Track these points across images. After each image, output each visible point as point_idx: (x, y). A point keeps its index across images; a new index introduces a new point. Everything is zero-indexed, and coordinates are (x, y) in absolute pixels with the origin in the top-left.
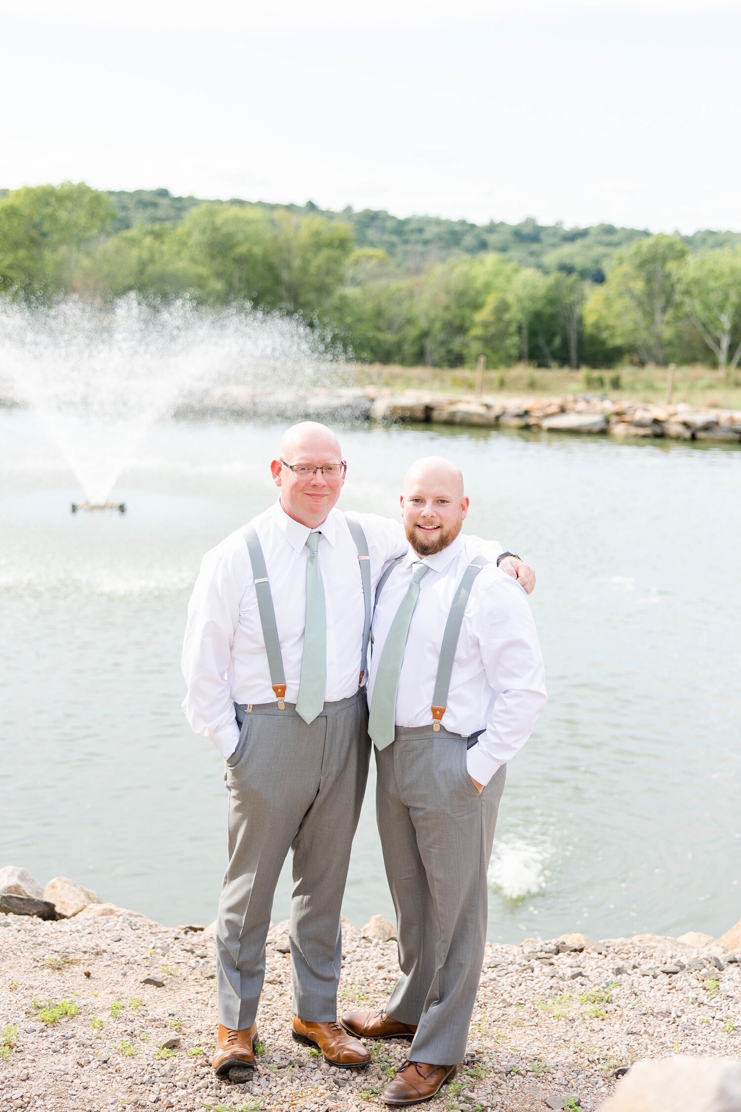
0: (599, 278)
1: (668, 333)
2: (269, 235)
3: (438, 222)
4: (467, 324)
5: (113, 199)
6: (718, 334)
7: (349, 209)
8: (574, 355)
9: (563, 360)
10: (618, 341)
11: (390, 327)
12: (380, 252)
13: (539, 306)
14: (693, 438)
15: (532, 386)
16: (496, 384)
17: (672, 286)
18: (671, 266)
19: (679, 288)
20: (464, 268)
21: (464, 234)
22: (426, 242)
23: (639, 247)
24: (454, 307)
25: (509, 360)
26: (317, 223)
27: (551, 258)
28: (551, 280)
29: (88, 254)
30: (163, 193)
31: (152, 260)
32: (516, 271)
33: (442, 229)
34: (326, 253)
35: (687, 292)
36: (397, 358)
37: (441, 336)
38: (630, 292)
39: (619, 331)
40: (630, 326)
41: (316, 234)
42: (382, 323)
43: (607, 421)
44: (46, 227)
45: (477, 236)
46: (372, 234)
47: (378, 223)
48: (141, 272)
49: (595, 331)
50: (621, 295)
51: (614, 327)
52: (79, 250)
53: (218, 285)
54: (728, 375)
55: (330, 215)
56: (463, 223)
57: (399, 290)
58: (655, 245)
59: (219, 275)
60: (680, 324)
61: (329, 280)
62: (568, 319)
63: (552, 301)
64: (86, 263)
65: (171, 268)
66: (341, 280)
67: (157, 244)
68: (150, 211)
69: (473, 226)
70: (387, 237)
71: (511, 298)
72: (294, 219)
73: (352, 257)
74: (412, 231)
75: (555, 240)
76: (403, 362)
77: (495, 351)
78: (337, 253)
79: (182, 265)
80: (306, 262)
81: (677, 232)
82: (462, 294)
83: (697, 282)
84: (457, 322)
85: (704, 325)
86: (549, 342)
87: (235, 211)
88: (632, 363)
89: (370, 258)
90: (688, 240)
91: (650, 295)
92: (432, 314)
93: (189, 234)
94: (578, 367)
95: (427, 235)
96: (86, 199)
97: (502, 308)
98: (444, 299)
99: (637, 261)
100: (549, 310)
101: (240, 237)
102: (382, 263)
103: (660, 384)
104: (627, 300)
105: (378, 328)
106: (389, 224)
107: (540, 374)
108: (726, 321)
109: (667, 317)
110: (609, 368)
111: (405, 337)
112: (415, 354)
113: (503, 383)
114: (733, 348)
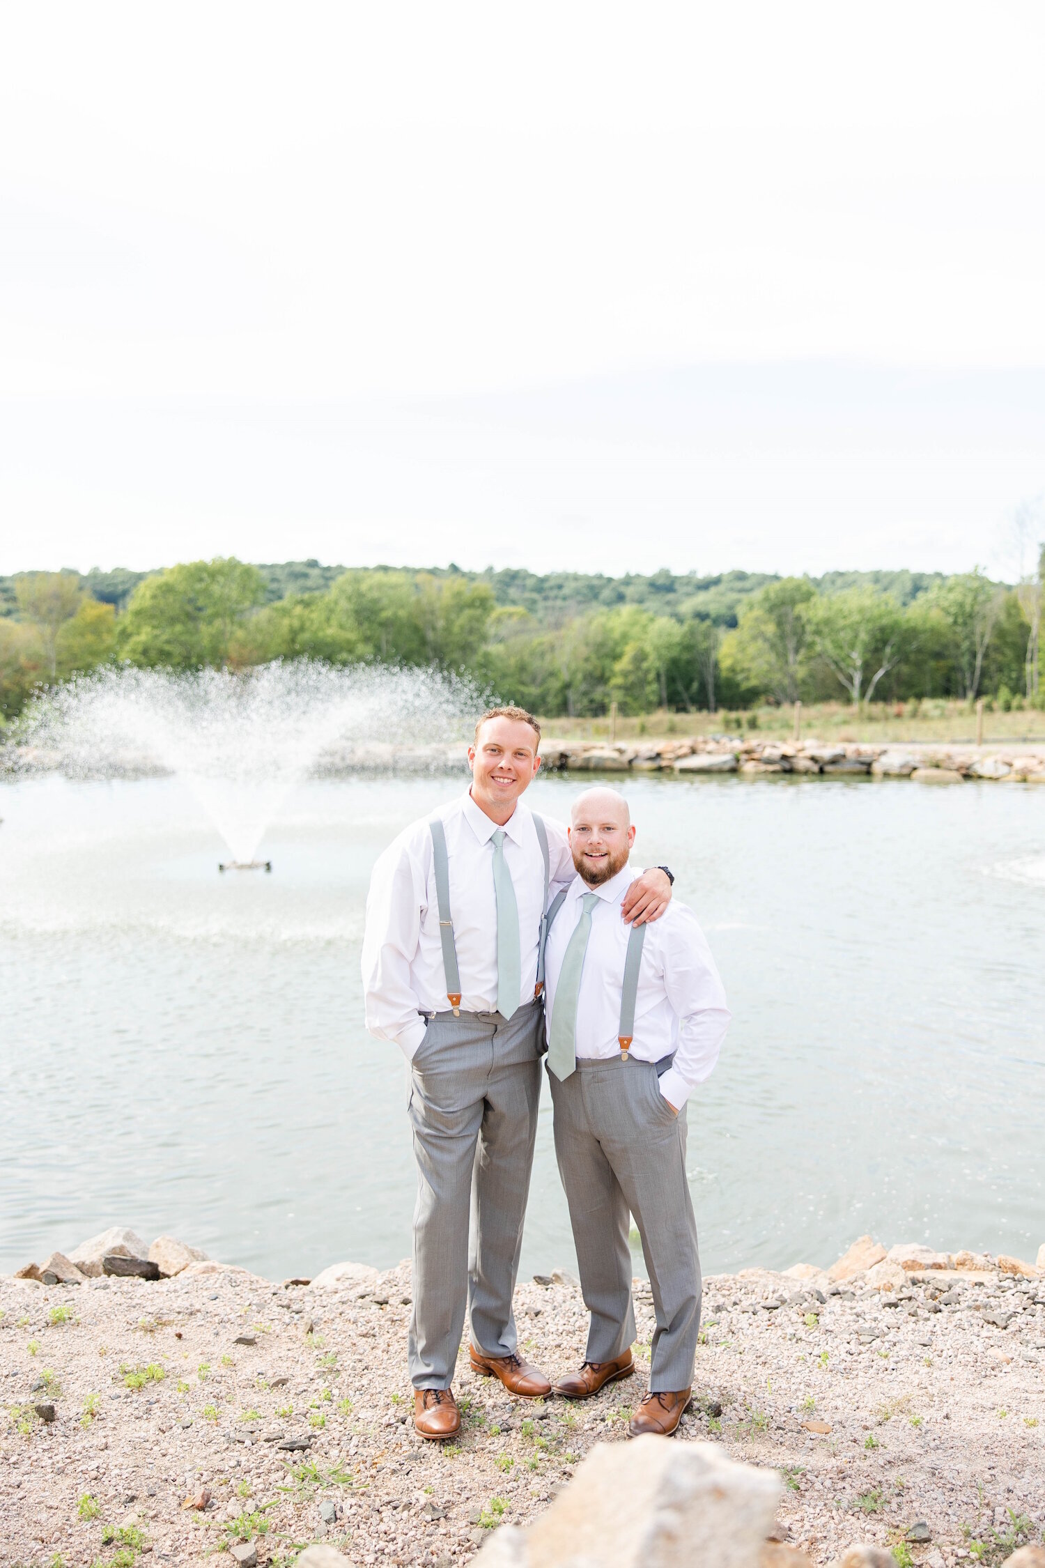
0: (733, 623)
1: (801, 672)
2: (413, 599)
3: (576, 578)
4: (607, 674)
5: (264, 573)
6: (851, 671)
7: (490, 569)
8: (712, 699)
9: (702, 703)
10: (754, 682)
11: (533, 680)
12: (520, 609)
13: (675, 653)
14: (821, 771)
15: (673, 730)
16: (638, 730)
17: (803, 626)
18: (800, 608)
19: (809, 628)
20: (602, 619)
21: (602, 587)
22: (565, 598)
23: (767, 593)
24: (593, 657)
25: (649, 707)
26: (458, 584)
27: (687, 607)
28: (685, 628)
29: (241, 625)
30: (313, 564)
31: (302, 629)
32: (652, 620)
33: (580, 584)
34: (468, 613)
35: (818, 632)
36: (541, 710)
37: (583, 687)
38: (762, 634)
39: (753, 674)
40: (765, 667)
41: (458, 594)
42: (525, 677)
43: (737, 760)
44: (200, 603)
45: (614, 589)
46: (513, 592)
47: (518, 582)
48: (293, 641)
49: (731, 675)
50: (754, 638)
51: (749, 670)
52: (232, 623)
53: (365, 650)
54: (861, 710)
55: (471, 577)
56: (600, 577)
57: (541, 644)
58: (783, 590)
59: (367, 639)
60: (812, 663)
61: (472, 638)
62: (705, 664)
63: (688, 648)
64: (240, 634)
65: (321, 634)
66: (484, 638)
67: (306, 612)
68: (301, 582)
69: (610, 580)
70: (527, 595)
71: (648, 648)
72: (436, 582)
73: (494, 615)
74: (551, 588)
75: (690, 589)
76: (548, 714)
77: (636, 699)
78: (478, 612)
79: (331, 632)
80: (450, 622)
81: (805, 575)
82: (601, 645)
83: (827, 622)
84: (598, 673)
85: (836, 663)
86: (688, 687)
87: (380, 577)
88: (768, 703)
89: (511, 615)
90: (818, 583)
91: (782, 637)
92: (573, 666)
93: (336, 603)
94: (716, 710)
95: (566, 591)
96: (237, 572)
97: (640, 657)
98: (584, 651)
99: (767, 605)
100: (686, 656)
101: (385, 602)
102: (523, 620)
103: (794, 722)
104: (760, 643)
105: (523, 683)
106: (530, 583)
107: (679, 718)
108: (857, 658)
109: (800, 657)
110: (745, 708)
111: (549, 690)
112: (558, 706)
113: (643, 730)
114: (865, 683)
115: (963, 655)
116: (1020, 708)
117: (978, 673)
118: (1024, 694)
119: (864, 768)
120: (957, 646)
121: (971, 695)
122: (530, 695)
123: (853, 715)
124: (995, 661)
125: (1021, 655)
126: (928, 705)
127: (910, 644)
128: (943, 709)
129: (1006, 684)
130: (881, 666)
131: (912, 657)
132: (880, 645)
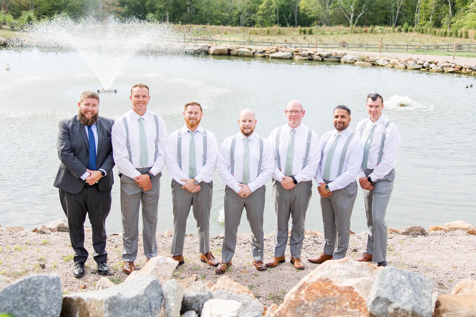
1: (331, 13)
4: (256, 9)
6: (350, 13)
8: (296, 22)
9: (293, 24)
10: (312, 16)
11: (227, 10)
13: (283, 3)
14: (323, 60)
15: (279, 33)
24: (251, 3)
25: (271, 24)
37: (246, 14)
39: (312, 12)
40: (317, 10)
42: (224, 9)
43: (292, 55)
49: (304, 12)
51: (311, 10)
54: (352, 29)
60: (335, 9)
62: (294, 7)
76: (232, 24)
77: (267, 20)
84: (252, 9)
85: (344, 9)
86: (287, 16)
88: (317, 24)
92: (243, 6)
94: (297, 26)
97: (269, 3)
100: (287, 4)
105: (223, 12)
107: (282, 29)
108: (352, 8)
109: (330, 7)
110: (308, 26)
111: (233, 14)
112: (236, 21)
113: (268, 33)
114: (355, 18)
115: (392, 9)
116: (411, 31)
117: (397, 16)
118: (413, 26)
119: (338, 59)
120: (390, 5)
121: (394, 25)
122: (225, 16)
123: (348, 30)
124: (404, 11)
125: (414, 10)
126: (377, 28)
127: (373, 4)
128: (383, 29)
129: (408, 21)
130: (362, 12)
131: (373, 8)
132: (361, 3)
